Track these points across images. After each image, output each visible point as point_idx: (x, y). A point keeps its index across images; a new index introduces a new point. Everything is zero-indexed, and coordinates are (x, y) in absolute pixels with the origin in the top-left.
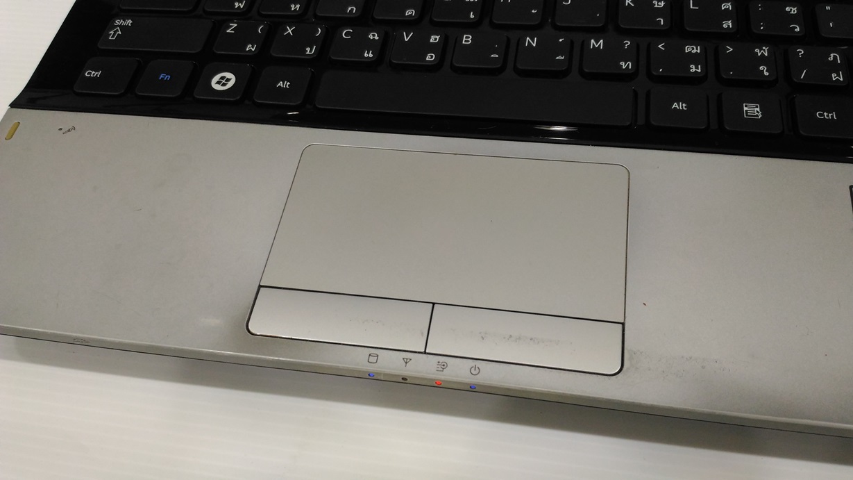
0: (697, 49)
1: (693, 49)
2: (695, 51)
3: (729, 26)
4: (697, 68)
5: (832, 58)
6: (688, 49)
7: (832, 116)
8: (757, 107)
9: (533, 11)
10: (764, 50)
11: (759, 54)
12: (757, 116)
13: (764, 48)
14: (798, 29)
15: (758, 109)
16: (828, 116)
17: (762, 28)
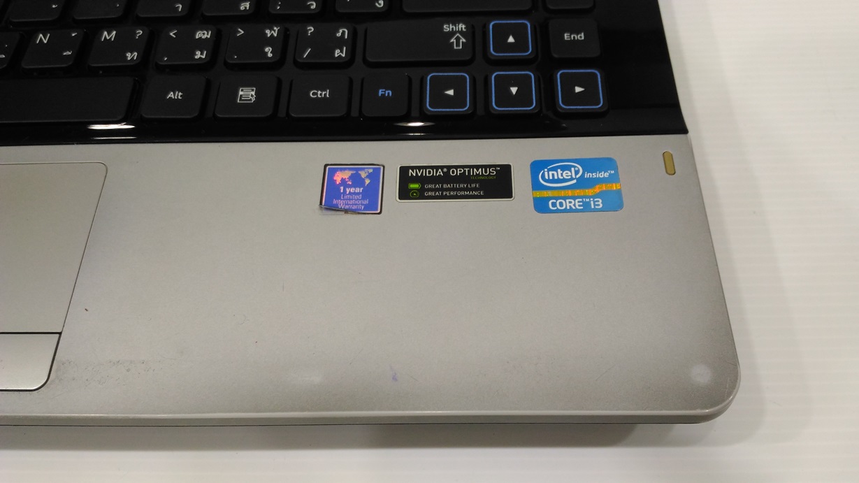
0: (208, 34)
1: (204, 34)
2: (206, 36)
3: (246, 7)
4: (202, 54)
5: (340, 34)
6: (199, 35)
7: (325, 94)
8: (253, 90)
9: (54, 6)
10: (274, 31)
11: (269, 36)
12: (251, 100)
13: (275, 28)
14: (314, 7)
15: (253, 93)
16: (321, 94)
17: (278, 8)
